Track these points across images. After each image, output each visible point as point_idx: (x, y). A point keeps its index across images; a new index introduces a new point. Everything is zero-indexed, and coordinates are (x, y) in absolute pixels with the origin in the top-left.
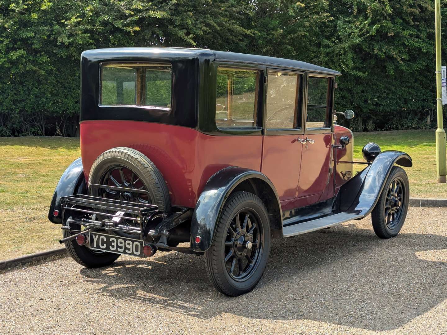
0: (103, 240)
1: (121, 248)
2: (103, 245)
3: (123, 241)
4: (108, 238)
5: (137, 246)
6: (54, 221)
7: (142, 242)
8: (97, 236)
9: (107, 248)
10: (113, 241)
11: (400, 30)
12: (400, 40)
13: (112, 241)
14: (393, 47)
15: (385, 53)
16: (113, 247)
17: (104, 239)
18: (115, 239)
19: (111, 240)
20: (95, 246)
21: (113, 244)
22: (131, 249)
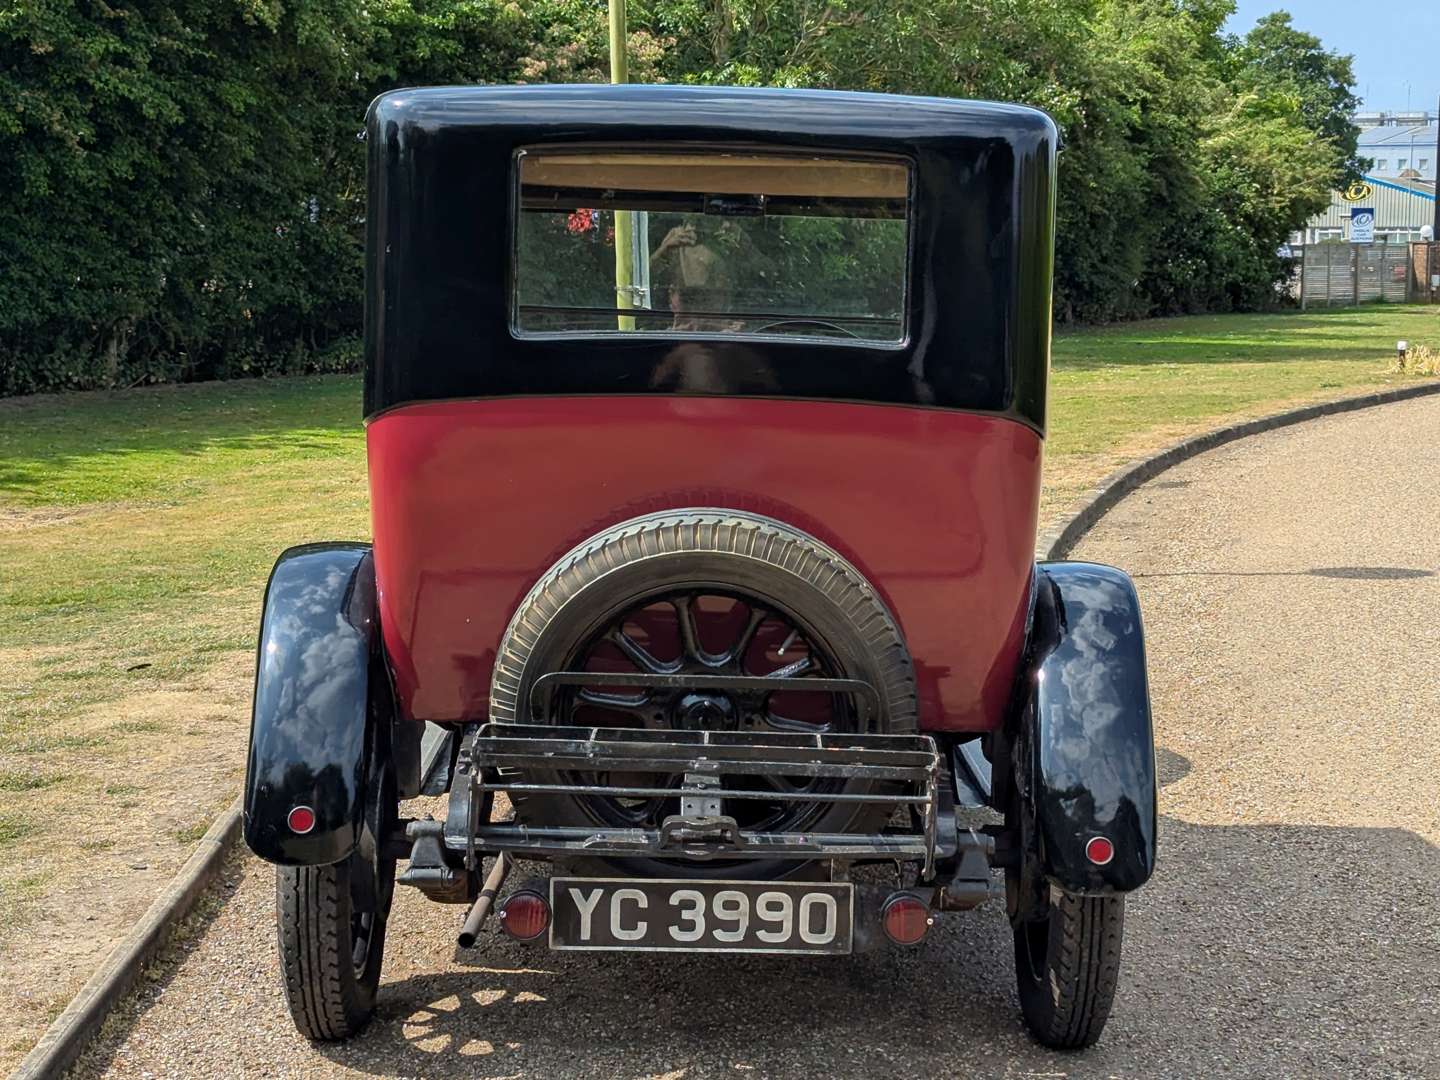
0: (628, 905)
1: (732, 926)
2: (628, 924)
3: (743, 899)
4: (659, 895)
5: (818, 911)
6: (288, 854)
7: (848, 889)
8: (597, 894)
9: (658, 935)
10: (690, 905)
11: (72, 36)
12: (69, 72)
13: (681, 902)
14: (44, 95)
15: (22, 116)
16: (690, 926)
17: (635, 902)
18: (698, 897)
19: (674, 900)
20: (586, 935)
21: (686, 915)
22: (788, 926)
